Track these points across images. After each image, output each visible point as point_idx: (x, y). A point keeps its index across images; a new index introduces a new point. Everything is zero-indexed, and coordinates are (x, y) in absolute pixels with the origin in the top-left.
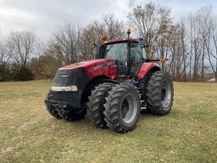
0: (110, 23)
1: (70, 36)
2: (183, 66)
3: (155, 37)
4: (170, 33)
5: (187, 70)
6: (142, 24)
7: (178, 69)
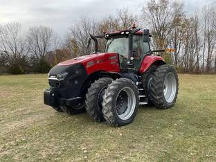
0: (124, 17)
1: (85, 30)
2: (196, 58)
3: (168, 30)
4: (183, 26)
5: (200, 63)
6: (155, 18)
7: (192, 61)
